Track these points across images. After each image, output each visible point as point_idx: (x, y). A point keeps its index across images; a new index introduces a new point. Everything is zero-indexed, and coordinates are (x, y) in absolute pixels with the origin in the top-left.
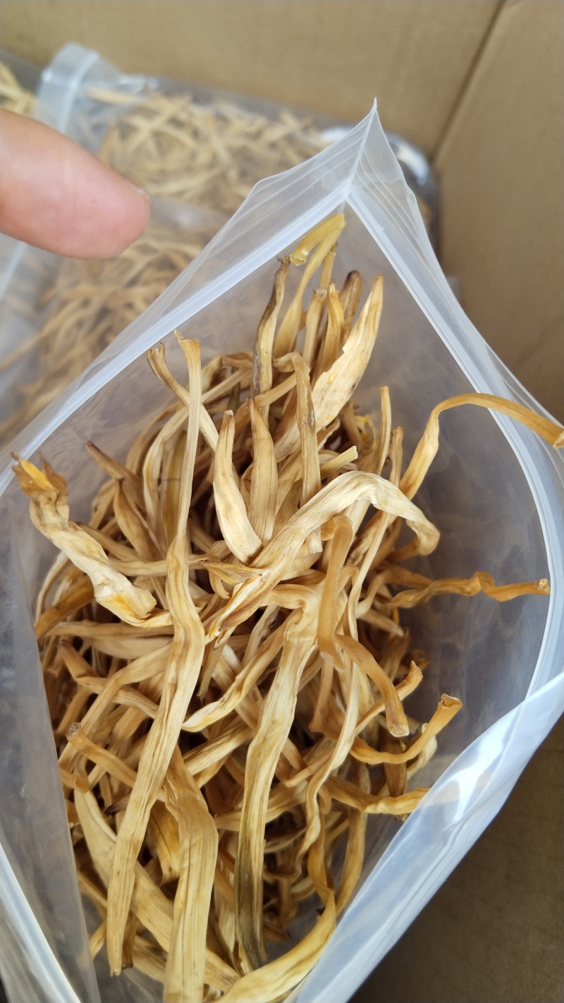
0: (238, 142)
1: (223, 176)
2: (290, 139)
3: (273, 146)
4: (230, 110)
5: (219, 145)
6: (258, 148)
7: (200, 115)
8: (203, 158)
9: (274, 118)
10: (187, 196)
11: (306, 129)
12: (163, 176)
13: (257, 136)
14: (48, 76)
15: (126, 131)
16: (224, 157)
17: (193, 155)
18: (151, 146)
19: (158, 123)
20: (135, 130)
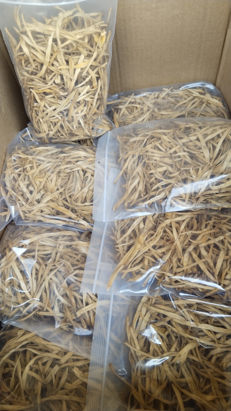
0: (154, 101)
1: (153, 111)
2: (168, 95)
3: (164, 98)
5: (149, 103)
6: (159, 100)
7: (137, 98)
8: (145, 109)
9: (161, 91)
10: (145, 120)
11: (171, 90)
12: (135, 119)
13: (158, 97)
15: (118, 110)
16: (151, 106)
17: (142, 109)
18: (126, 112)
19: (126, 105)
20: (121, 109)
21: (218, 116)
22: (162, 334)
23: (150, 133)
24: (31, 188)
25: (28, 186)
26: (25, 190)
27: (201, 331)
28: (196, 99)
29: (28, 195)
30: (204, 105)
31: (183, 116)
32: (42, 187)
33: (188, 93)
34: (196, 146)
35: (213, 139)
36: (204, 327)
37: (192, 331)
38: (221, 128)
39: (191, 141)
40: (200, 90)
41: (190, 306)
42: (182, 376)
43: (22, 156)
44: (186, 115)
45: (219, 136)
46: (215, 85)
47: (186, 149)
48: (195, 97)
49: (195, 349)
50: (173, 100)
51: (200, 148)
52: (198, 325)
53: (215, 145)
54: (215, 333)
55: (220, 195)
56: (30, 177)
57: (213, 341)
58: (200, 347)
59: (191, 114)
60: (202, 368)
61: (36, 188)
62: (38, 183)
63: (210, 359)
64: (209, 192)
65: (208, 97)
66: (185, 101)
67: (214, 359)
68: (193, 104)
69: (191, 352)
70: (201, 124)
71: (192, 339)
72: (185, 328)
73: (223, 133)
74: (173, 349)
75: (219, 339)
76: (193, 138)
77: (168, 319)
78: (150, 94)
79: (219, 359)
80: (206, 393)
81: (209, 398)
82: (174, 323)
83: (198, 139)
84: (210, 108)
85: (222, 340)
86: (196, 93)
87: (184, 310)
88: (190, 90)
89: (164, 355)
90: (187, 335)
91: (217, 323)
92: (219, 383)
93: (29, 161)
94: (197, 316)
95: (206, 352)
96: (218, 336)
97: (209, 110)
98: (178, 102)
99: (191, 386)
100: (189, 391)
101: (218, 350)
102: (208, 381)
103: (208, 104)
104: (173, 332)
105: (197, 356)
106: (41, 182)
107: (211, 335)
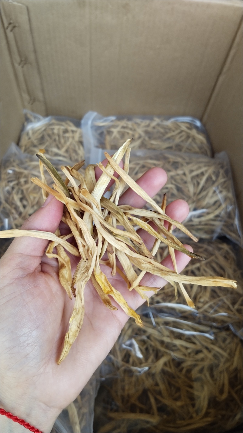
0: (145, 129)
1: (144, 139)
2: (158, 125)
3: (154, 128)
4: (138, 121)
5: (140, 131)
6: (150, 129)
7: (130, 124)
8: (137, 136)
9: (152, 119)
11: (162, 121)
13: (148, 126)
14: (83, 122)
15: (109, 133)
16: (143, 134)
17: (133, 135)
19: (118, 129)
20: (112, 132)
21: (202, 153)
22: (141, 347)
23: (141, 162)
24: (25, 203)
25: (21, 200)
26: (19, 203)
27: (175, 346)
28: (183, 133)
29: (21, 209)
30: (190, 140)
31: (171, 148)
32: (35, 202)
33: (177, 126)
34: (182, 180)
35: (197, 176)
36: (178, 342)
37: (168, 346)
38: (205, 166)
39: (178, 175)
40: (188, 125)
41: (167, 323)
42: (157, 385)
43: (17, 169)
44: (174, 147)
45: (202, 174)
46: (201, 120)
47: (174, 182)
48: (182, 131)
49: (169, 362)
50: (162, 130)
51: (185, 183)
52: (172, 340)
53: (199, 181)
54: (187, 348)
55: (200, 227)
56: (25, 191)
57: (185, 355)
58: (173, 360)
59: (179, 148)
60: (174, 377)
61: (30, 202)
62: (32, 198)
63: (181, 371)
64: (191, 223)
65: (194, 132)
66: (173, 134)
67: (184, 371)
68: (181, 137)
69: (165, 364)
70: (188, 160)
71: (166, 353)
72: (162, 343)
73: (206, 171)
74: (150, 360)
75: (189, 354)
76: (180, 172)
77: (148, 334)
78: (142, 122)
79: (189, 371)
80: (177, 399)
81: (179, 403)
82: (152, 338)
83: (184, 174)
84: (196, 143)
85: (192, 354)
86: (184, 127)
87: (162, 327)
88: (180, 124)
89: (142, 365)
90: (163, 349)
91: (189, 339)
92: (187, 391)
93: (23, 175)
94: (172, 332)
95: (178, 364)
96: (189, 351)
97: (194, 145)
98: (166, 133)
99: (164, 393)
100: (162, 397)
101: (188, 363)
102: (178, 389)
103: (194, 139)
104: (151, 345)
105: (170, 367)
106: (35, 198)
107: (184, 350)
